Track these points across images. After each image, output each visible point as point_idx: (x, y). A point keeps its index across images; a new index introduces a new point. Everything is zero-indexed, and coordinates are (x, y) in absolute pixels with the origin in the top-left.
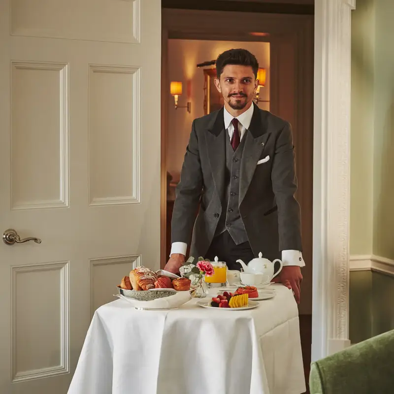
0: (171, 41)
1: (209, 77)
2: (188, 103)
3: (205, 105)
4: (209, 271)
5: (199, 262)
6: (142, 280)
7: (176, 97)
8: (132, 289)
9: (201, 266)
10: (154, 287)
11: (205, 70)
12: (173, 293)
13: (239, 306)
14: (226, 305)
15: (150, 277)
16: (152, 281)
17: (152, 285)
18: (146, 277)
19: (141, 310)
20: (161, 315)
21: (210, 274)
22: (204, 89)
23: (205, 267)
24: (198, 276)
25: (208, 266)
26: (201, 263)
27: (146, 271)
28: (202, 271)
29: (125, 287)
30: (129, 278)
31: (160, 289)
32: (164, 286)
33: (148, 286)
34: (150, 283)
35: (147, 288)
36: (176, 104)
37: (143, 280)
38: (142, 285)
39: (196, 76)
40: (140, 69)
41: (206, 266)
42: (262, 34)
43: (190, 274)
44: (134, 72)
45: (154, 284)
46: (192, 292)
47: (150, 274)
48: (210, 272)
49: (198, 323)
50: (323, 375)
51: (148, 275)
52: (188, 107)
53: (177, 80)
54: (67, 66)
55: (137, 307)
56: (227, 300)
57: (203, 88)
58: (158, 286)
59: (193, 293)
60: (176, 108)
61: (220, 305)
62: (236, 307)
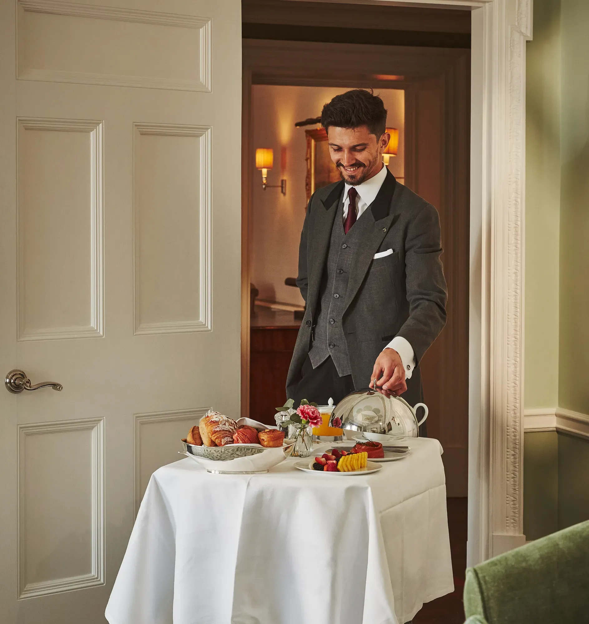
0: (257, 88)
1: (313, 142)
2: (282, 181)
3: (308, 184)
4: (314, 419)
5: (301, 407)
6: (215, 432)
7: (265, 171)
8: (202, 444)
9: (303, 412)
10: (233, 442)
11: (307, 132)
12: (260, 451)
13: (353, 470)
14: (334, 468)
15: (227, 427)
16: (230, 433)
17: (229, 439)
18: (221, 427)
19: (215, 473)
20: (242, 481)
21: (316, 424)
22: (307, 160)
23: (308, 413)
24: (300, 426)
25: (313, 413)
26: (304, 408)
27: (221, 419)
28: (304, 419)
29: (193, 442)
30: (198, 428)
31: (241, 444)
32: (246, 440)
33: (223, 441)
34: (227, 436)
35: (223, 444)
36: (265, 181)
37: (217, 431)
38: (216, 439)
39: (294, 139)
40: (209, 130)
41: (311, 414)
42: (392, 77)
43: (288, 423)
44: (201, 135)
45: (232, 438)
46: (286, 449)
47: (227, 424)
48: (315, 421)
49: (293, 494)
50: (484, 587)
51: (225, 424)
52: (282, 187)
53: (265, 146)
54: (101, 125)
55: (210, 470)
56: (335, 462)
57: (305, 158)
58: (238, 440)
59: (288, 450)
60: (265, 189)
61: (325, 468)
62: (349, 471)
